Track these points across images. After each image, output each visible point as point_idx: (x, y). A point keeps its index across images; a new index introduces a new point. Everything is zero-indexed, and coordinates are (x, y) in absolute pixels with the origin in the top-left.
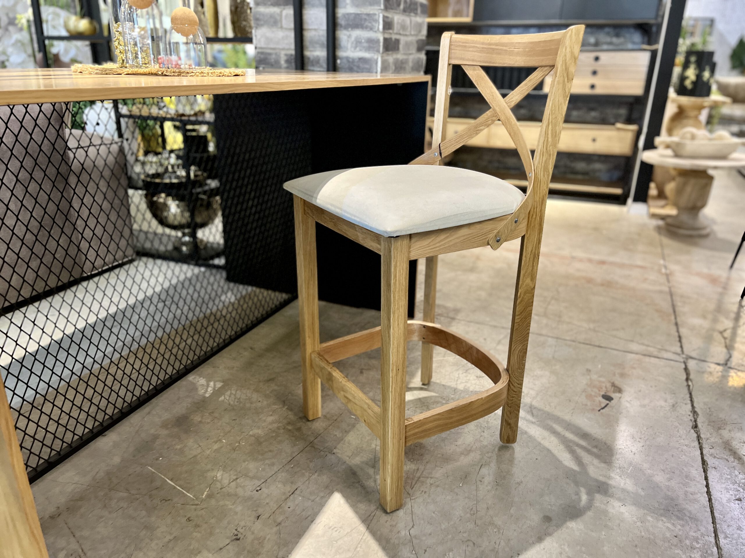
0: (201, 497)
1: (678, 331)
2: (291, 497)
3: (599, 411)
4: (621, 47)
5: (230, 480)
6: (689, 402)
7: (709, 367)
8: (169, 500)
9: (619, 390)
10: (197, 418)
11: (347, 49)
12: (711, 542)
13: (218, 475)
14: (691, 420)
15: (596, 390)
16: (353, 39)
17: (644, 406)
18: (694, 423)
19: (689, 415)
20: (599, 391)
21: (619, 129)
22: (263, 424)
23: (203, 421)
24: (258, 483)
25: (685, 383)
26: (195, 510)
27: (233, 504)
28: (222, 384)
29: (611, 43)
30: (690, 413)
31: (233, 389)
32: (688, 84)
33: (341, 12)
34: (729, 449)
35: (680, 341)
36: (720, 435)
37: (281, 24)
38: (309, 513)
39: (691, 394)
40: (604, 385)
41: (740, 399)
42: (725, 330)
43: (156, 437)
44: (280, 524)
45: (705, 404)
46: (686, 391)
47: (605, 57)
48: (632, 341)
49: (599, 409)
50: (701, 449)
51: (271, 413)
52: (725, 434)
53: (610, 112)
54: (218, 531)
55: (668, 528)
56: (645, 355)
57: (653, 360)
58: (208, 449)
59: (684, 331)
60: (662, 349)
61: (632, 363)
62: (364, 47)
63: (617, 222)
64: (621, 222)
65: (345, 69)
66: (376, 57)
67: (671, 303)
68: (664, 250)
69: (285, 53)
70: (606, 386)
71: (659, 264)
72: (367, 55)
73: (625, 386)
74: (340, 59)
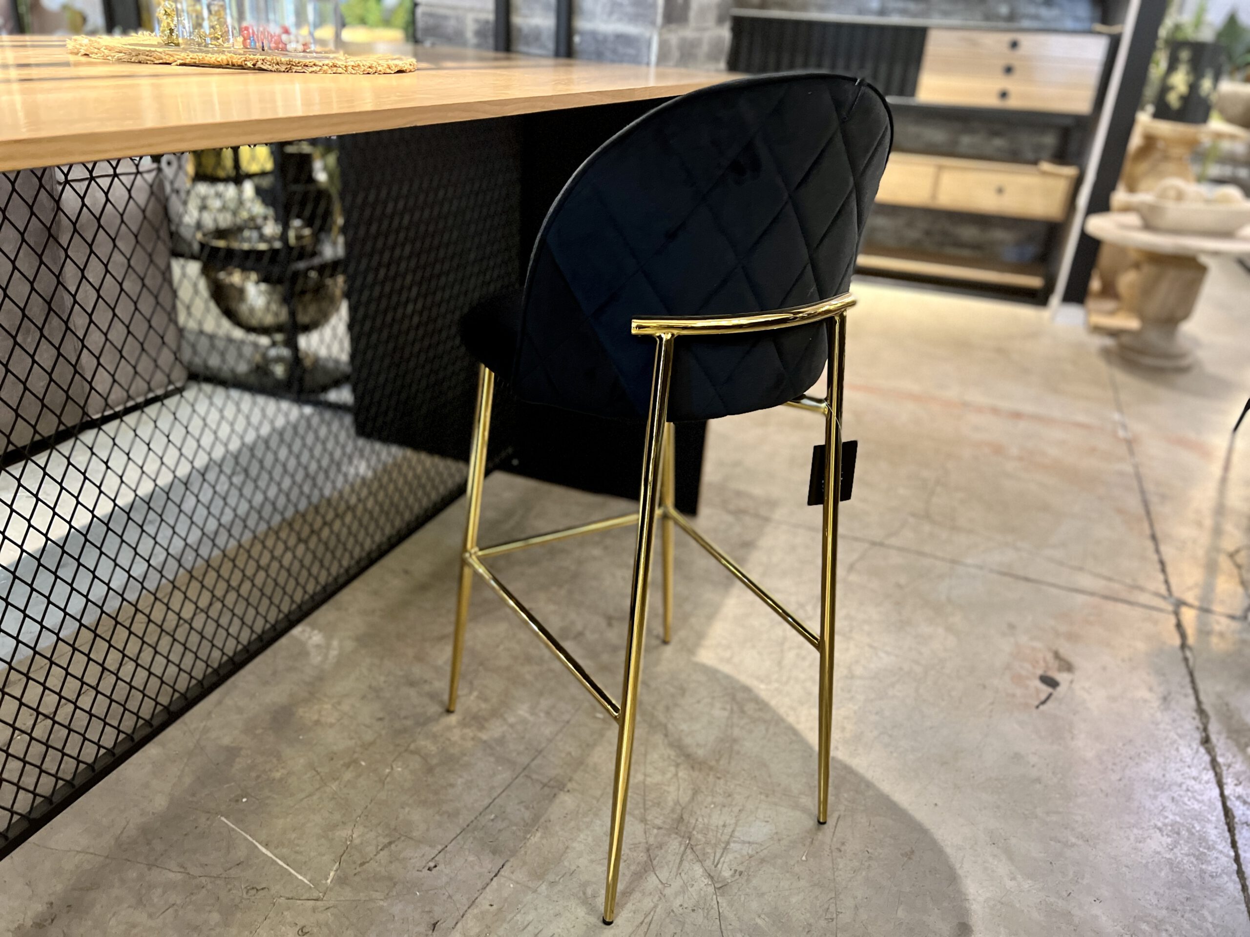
0: (324, 882)
1: (1157, 551)
2: (494, 883)
3: (1037, 707)
4: (1053, 25)
5: (378, 846)
6: (1190, 691)
7: (1218, 623)
8: (263, 889)
9: (1068, 667)
10: (309, 714)
11: (595, 16)
13: (355, 836)
14: (1198, 728)
15: (1028, 666)
17: (1112, 699)
18: (1204, 735)
19: (1194, 718)
20: (1034, 667)
21: (1045, 174)
23: (323, 720)
24: (429, 852)
25: (1180, 655)
26: (314, 910)
27: (386, 899)
28: (354, 644)
29: (1036, 17)
30: (1194, 714)
31: (375, 654)
32: (1173, 99)
35: (1163, 570)
38: (530, 917)
39: (1191, 674)
40: (1042, 656)
42: (1237, 551)
47: (1028, 42)
48: (1081, 569)
49: (1036, 703)
50: (1220, 785)
53: (1026, 140)
56: (1106, 597)
57: (1122, 608)
59: (1167, 551)
60: (1134, 587)
61: (1085, 613)
62: (627, 15)
63: (1034, 339)
64: (1041, 338)
65: (586, 53)
66: (648, 35)
67: (1140, 497)
68: (1119, 394)
69: (474, 16)
70: (1044, 658)
71: (1112, 421)
72: (631, 30)
73: (1078, 659)
74: (579, 34)
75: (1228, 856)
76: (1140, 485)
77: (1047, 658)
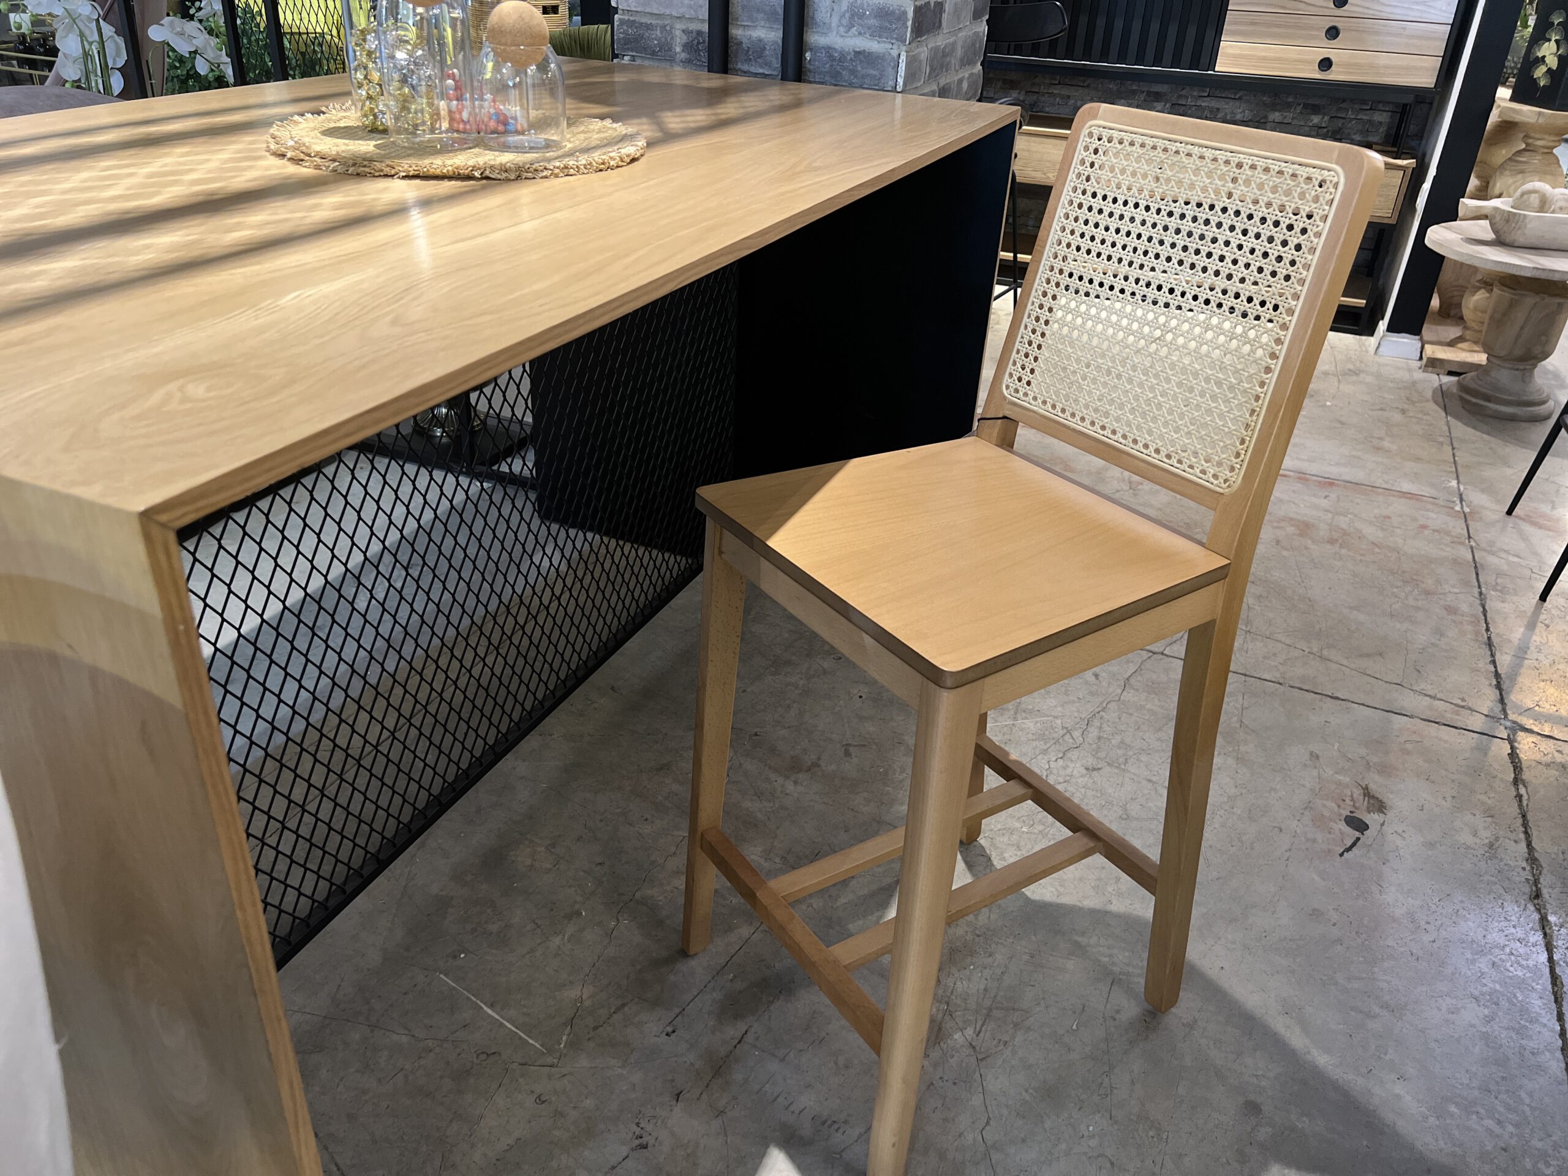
0: (557, 1047)
1: (1494, 662)
2: (739, 1051)
3: (1341, 855)
5: (609, 1008)
6: (1522, 836)
7: (1560, 752)
8: (494, 1053)
9: (1380, 806)
10: (523, 858)
11: (830, 28)
13: (584, 996)
14: (1527, 880)
15: (1332, 805)
16: (844, 7)
17: (1431, 845)
18: (1534, 888)
19: (1524, 869)
20: (1339, 806)
23: (537, 865)
24: (666, 1015)
25: (1513, 791)
26: (549, 1077)
27: (624, 1066)
30: (1524, 864)
31: (588, 788)
32: (1540, 74)
39: (1524, 816)
40: (1349, 792)
43: (443, 904)
44: (722, 1112)
45: (1554, 842)
46: (1514, 810)
48: (1402, 685)
49: (1341, 850)
50: (1549, 948)
54: (601, 1126)
55: (1489, 1131)
56: (1428, 721)
57: (1443, 732)
58: (557, 934)
59: (1505, 661)
60: (1463, 707)
61: (1402, 739)
62: (869, 28)
63: (1354, 378)
64: (1362, 375)
65: (820, 73)
66: (894, 53)
67: (1476, 591)
68: (1457, 453)
69: (684, 27)
70: (1352, 796)
71: (1447, 489)
72: (874, 46)
73: (1391, 796)
74: (811, 50)
75: (1553, 1030)
76: (1477, 574)
77: (1354, 795)
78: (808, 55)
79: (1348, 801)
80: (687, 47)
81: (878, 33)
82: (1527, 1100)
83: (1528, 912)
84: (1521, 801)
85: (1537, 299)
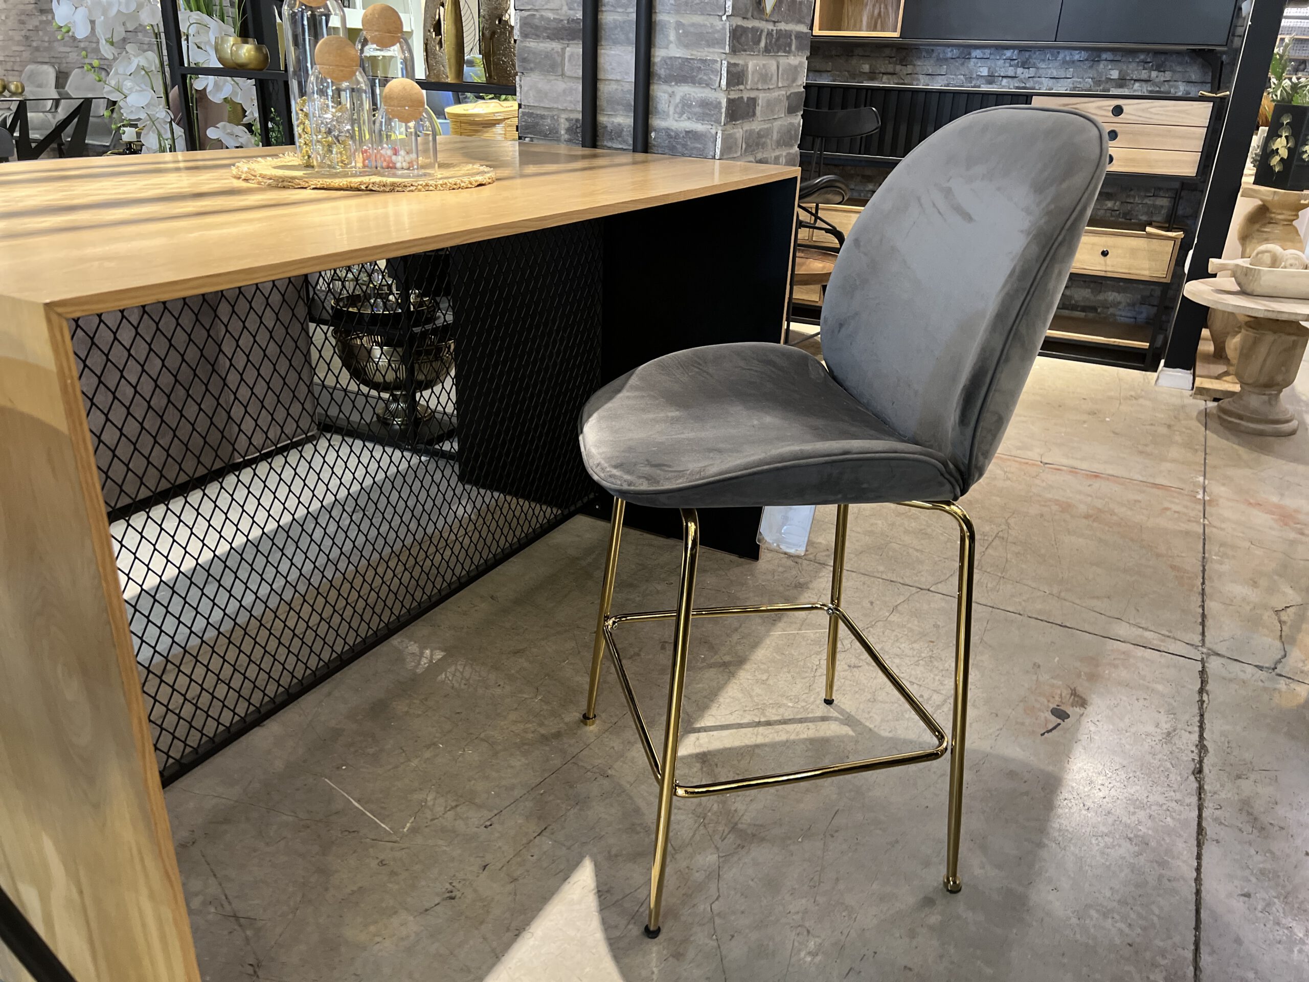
0: (401, 830)
2: (536, 840)
3: (1043, 735)
5: (446, 807)
6: (1197, 729)
7: (1243, 671)
8: (354, 832)
9: (1082, 703)
10: (401, 707)
11: (668, 115)
12: (1185, 959)
13: (429, 799)
14: (1193, 760)
15: (1042, 700)
16: (678, 99)
17: (1119, 732)
18: (1198, 766)
19: (1192, 752)
21: (1150, 236)
22: (502, 723)
23: (411, 711)
24: (487, 814)
25: (1197, 698)
26: (392, 849)
27: (448, 845)
28: (443, 654)
29: (1147, 82)
30: (1194, 748)
31: (460, 663)
32: (1275, 163)
33: (660, 54)
34: (1248, 812)
35: (1203, 624)
36: (1238, 787)
37: (563, 70)
38: (562, 867)
39: (1202, 716)
40: (1059, 692)
41: (1285, 729)
42: (1285, 609)
43: (336, 734)
44: (516, 880)
45: (1223, 734)
46: (1196, 710)
48: (1120, 619)
49: (1044, 732)
50: (1200, 809)
51: (515, 706)
52: (1246, 786)
54: (423, 883)
55: (1121, 931)
56: (1136, 645)
57: (1149, 654)
58: (417, 757)
59: (1212, 606)
60: (1169, 637)
61: (1112, 657)
62: (695, 114)
63: (1134, 401)
64: (1141, 401)
65: (662, 147)
66: (713, 131)
67: (1201, 555)
68: (1208, 457)
69: (567, 116)
70: (1061, 695)
71: (1195, 484)
72: (699, 127)
73: (1093, 696)
74: (655, 130)
75: (1190, 866)
76: (1204, 544)
77: (1063, 695)
78: (653, 135)
79: (1057, 698)
80: (568, 130)
81: (701, 118)
82: (1157, 911)
83: (1188, 782)
84: (1202, 705)
85: (1276, 336)
